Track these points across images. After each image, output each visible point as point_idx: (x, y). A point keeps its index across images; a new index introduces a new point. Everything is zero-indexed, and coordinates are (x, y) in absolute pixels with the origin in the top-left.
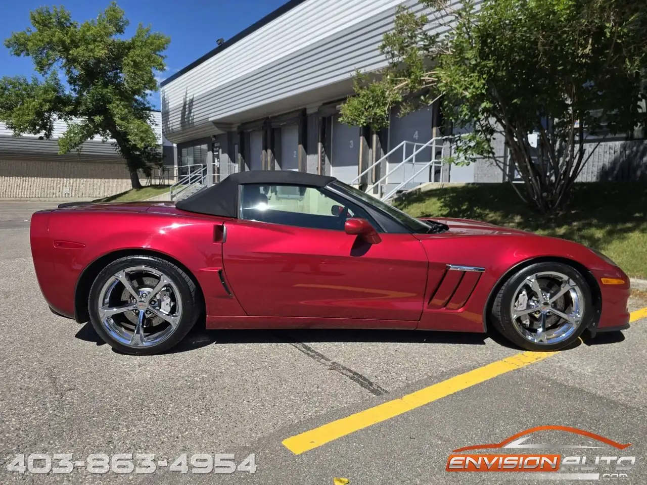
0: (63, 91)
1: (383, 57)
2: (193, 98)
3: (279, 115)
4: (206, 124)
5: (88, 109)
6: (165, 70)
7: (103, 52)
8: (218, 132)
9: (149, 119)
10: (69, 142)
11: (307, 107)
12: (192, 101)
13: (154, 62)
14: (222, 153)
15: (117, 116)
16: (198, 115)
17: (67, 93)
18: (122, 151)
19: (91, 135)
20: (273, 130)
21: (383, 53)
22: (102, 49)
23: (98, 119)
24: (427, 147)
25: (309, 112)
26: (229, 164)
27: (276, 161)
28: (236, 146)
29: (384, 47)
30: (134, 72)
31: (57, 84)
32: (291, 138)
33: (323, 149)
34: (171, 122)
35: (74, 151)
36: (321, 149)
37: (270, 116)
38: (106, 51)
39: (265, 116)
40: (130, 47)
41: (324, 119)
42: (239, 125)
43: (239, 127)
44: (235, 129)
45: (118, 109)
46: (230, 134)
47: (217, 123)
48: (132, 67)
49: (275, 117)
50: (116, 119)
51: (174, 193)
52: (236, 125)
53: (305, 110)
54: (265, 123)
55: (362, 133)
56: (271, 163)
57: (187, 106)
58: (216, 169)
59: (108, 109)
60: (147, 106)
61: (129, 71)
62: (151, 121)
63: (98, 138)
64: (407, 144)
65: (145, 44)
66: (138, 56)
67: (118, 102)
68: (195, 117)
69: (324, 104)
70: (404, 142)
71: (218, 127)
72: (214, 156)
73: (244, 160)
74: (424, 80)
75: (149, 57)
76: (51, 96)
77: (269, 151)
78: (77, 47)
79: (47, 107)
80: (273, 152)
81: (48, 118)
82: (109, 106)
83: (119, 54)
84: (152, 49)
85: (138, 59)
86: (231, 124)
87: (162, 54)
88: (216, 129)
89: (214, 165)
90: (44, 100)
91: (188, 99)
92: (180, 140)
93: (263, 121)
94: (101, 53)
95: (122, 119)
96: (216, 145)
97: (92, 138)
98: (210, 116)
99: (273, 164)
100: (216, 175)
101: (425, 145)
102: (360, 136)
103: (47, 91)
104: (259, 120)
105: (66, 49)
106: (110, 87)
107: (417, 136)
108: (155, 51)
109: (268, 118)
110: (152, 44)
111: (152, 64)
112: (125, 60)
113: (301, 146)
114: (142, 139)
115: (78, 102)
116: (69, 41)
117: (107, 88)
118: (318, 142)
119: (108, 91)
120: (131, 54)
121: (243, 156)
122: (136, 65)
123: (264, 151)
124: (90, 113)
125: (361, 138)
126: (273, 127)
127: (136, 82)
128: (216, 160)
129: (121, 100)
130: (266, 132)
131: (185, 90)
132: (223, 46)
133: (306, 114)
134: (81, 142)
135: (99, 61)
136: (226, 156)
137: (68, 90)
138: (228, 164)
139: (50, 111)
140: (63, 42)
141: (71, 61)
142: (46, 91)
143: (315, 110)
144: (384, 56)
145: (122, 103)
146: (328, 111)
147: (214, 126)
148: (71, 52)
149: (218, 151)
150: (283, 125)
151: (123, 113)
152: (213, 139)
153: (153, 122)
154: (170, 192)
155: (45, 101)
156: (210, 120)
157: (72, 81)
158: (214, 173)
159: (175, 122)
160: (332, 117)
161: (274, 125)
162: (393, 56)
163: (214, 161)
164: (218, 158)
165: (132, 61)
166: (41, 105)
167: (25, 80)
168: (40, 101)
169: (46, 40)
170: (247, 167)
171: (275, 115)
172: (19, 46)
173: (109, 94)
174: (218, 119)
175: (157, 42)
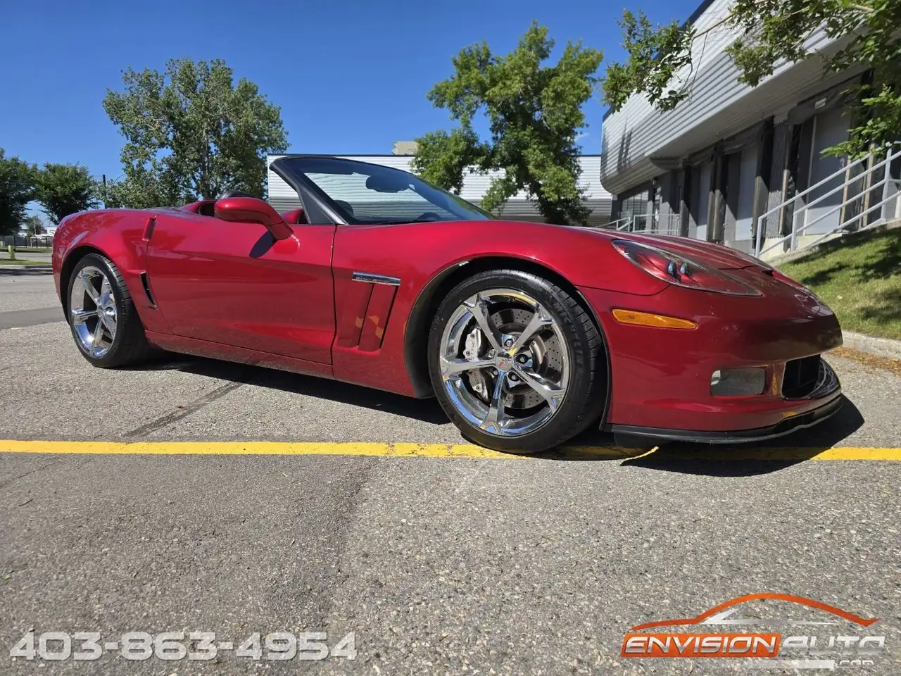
0: (477, 141)
2: (632, 129)
3: (737, 135)
4: (643, 161)
5: (503, 158)
7: (519, 86)
8: (658, 171)
11: (775, 113)
12: (630, 133)
14: (663, 202)
15: (532, 163)
16: (634, 153)
17: (484, 142)
18: (541, 208)
20: (727, 159)
23: (512, 168)
25: (777, 121)
26: (671, 215)
27: (727, 206)
30: (554, 106)
31: (471, 132)
32: (749, 168)
33: (791, 178)
36: (788, 179)
37: (725, 139)
38: (522, 84)
39: (717, 140)
40: (552, 74)
41: (795, 127)
42: (686, 157)
43: (685, 161)
44: (680, 166)
45: (533, 154)
46: (675, 173)
47: (656, 159)
48: (552, 99)
49: (732, 138)
52: (681, 160)
53: (773, 117)
54: (715, 149)
56: (720, 207)
57: (626, 141)
59: (524, 156)
60: (573, 147)
61: (549, 106)
65: (570, 66)
66: (560, 83)
67: (535, 146)
69: (801, 103)
71: (658, 165)
72: (654, 205)
73: (687, 210)
75: (572, 82)
76: (461, 146)
77: (718, 192)
78: (495, 85)
79: (455, 161)
80: (724, 192)
82: (524, 152)
83: (539, 82)
84: (577, 72)
85: (560, 88)
86: (676, 158)
88: (655, 167)
89: (653, 217)
90: (454, 152)
91: (627, 131)
93: (713, 149)
94: (517, 87)
95: (537, 166)
96: (656, 191)
97: (515, 195)
98: (646, 149)
99: (723, 208)
103: (459, 142)
104: (709, 147)
105: (483, 89)
106: (528, 130)
108: (582, 73)
109: (721, 142)
110: (578, 65)
112: (547, 92)
114: (557, 191)
115: (493, 153)
116: (488, 81)
117: (524, 130)
118: (784, 169)
119: (525, 134)
120: (552, 83)
121: (686, 203)
122: (557, 96)
123: (711, 193)
124: (506, 164)
126: (726, 153)
128: (656, 212)
129: (540, 143)
130: (716, 162)
131: (625, 119)
133: (773, 125)
135: (517, 98)
136: (667, 205)
138: (668, 215)
139: (461, 164)
140: (481, 83)
142: (457, 143)
143: (785, 117)
145: (540, 147)
146: (801, 118)
147: (651, 164)
148: (487, 93)
149: (659, 200)
150: (740, 149)
151: (539, 159)
152: (655, 182)
155: (456, 153)
156: (646, 155)
157: (495, 128)
159: (613, 165)
160: (814, 120)
161: (728, 150)
163: (654, 212)
164: (658, 209)
165: (552, 92)
166: (451, 159)
167: (445, 133)
168: (451, 153)
169: (463, 84)
170: (691, 218)
171: (732, 134)
172: (439, 97)
173: (526, 137)
174: (655, 153)
175: (584, 61)
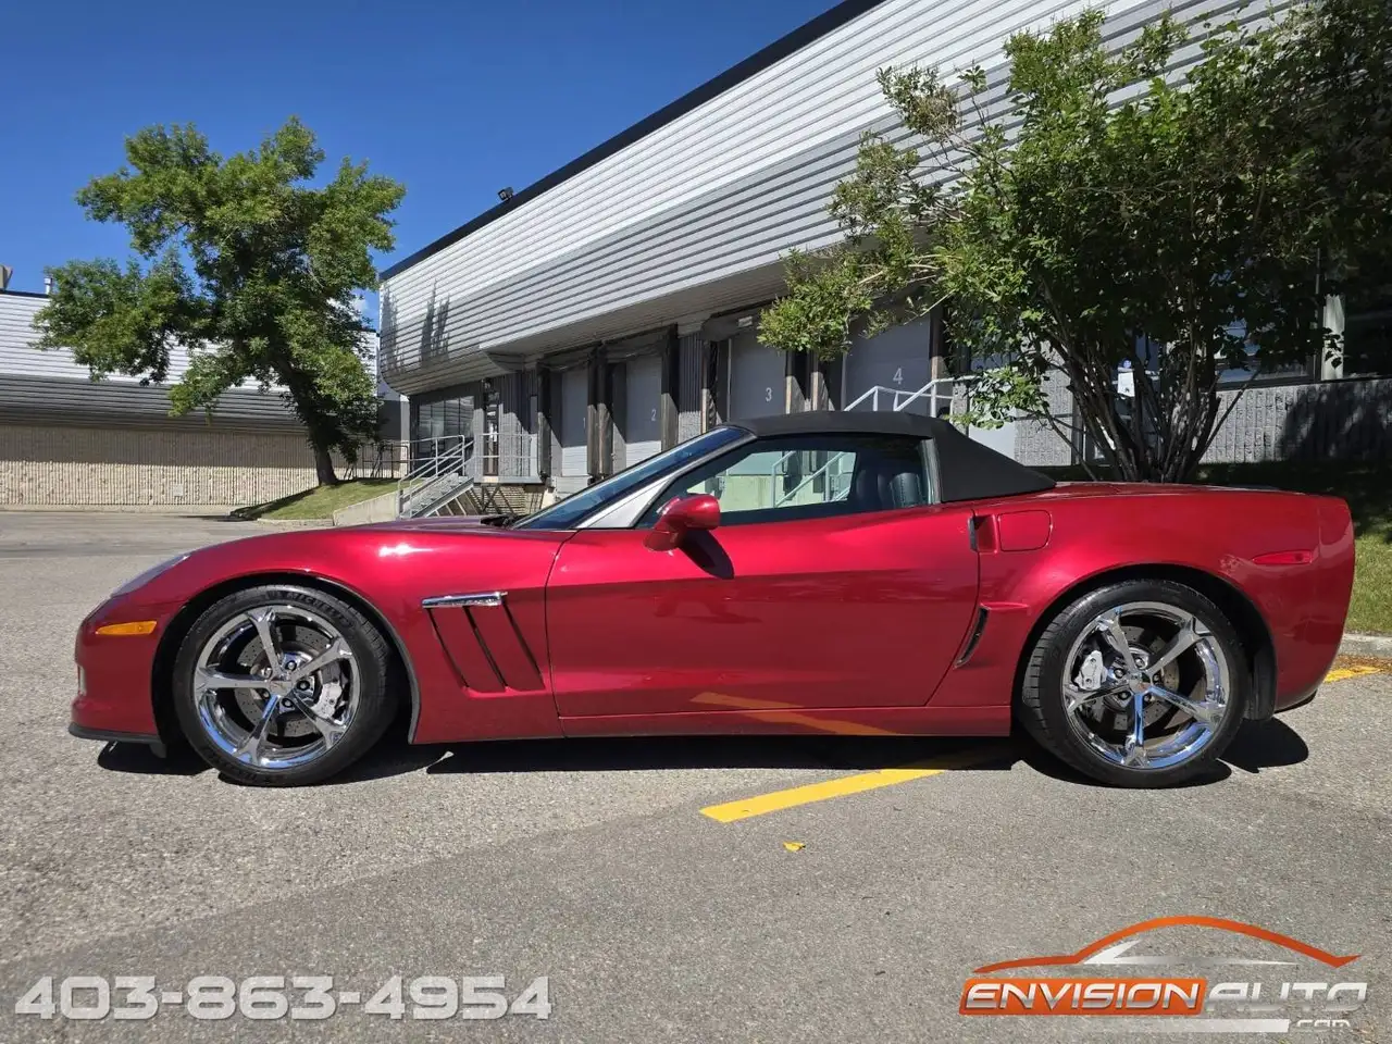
0: (188, 290)
1: (834, 225)
2: (448, 303)
3: (622, 338)
4: (473, 355)
5: (237, 324)
6: (393, 248)
7: (271, 213)
8: (498, 370)
9: (357, 346)
10: (193, 391)
11: (680, 321)
12: (445, 310)
13: (372, 233)
14: (505, 412)
15: (295, 338)
16: (458, 337)
17: (197, 292)
19: (236, 377)
20: (610, 368)
21: (835, 217)
22: (270, 208)
23: (256, 343)
24: (919, 398)
25: (682, 331)
26: (519, 434)
27: (615, 427)
28: (534, 399)
29: (836, 206)
30: (332, 253)
31: (178, 276)
32: (647, 382)
33: (712, 402)
34: (400, 351)
35: (200, 410)
36: (709, 403)
37: (604, 340)
38: (278, 212)
39: (594, 340)
40: (324, 204)
41: (713, 344)
42: (541, 356)
43: (539, 363)
44: (531, 366)
45: (296, 324)
46: (521, 375)
47: (496, 354)
48: (328, 244)
49: (610, 343)
50: (293, 344)
51: (407, 492)
52: (534, 358)
53: (675, 327)
54: (593, 353)
55: (790, 371)
56: (606, 432)
57: (435, 322)
58: (491, 446)
59: (279, 326)
60: (355, 319)
61: (321, 252)
62: (360, 351)
63: (251, 383)
64: (880, 392)
65: (354, 198)
66: (341, 221)
67: (298, 312)
68: (450, 341)
69: (714, 316)
70: (875, 388)
71: (498, 362)
72: (487, 418)
73: (549, 428)
74: (913, 269)
75: (362, 225)
76: (167, 299)
77: (602, 406)
78: (219, 203)
79: (159, 320)
80: (609, 408)
81: (159, 343)
82: (280, 319)
83: (303, 216)
84: (367, 209)
85: (341, 228)
86: (524, 355)
87: (386, 217)
88: (494, 365)
89: (487, 438)
90: (154, 307)
91: (437, 306)
92: (419, 386)
93: (591, 349)
94: (267, 215)
95: (306, 344)
96: (491, 397)
97: (238, 385)
98: (481, 339)
99: (609, 434)
100: (491, 456)
101: (915, 395)
102: (786, 375)
103: (161, 289)
104: (579, 348)
105: (198, 209)
106: (281, 282)
107: (901, 379)
108: (375, 211)
109: (600, 344)
110: (368, 198)
111: (369, 238)
112: (316, 229)
113: (666, 398)
114: (344, 385)
115: (218, 312)
116: (204, 193)
117: (277, 284)
118: (702, 388)
119: (279, 290)
120: (326, 217)
121: (547, 417)
122: (336, 238)
123: (591, 407)
124: (239, 334)
125: (789, 379)
126: (610, 361)
127: (335, 272)
128: (491, 428)
129: (304, 308)
130: (596, 371)
131: (432, 288)
132: (510, 203)
133: (677, 335)
134: (216, 391)
135: (261, 230)
136: (513, 416)
137: (199, 289)
138: (516, 434)
139: (163, 328)
140: (192, 195)
141: (207, 233)
142: (157, 289)
143: (697, 328)
144: (837, 222)
145: (307, 313)
146: (722, 330)
147: (489, 360)
148: (208, 214)
149: (497, 410)
150: (633, 358)
151: (308, 332)
152: (487, 385)
153: (365, 352)
154: (397, 492)
155: (156, 308)
156: (481, 346)
157: (204, 269)
158: (486, 453)
159: (409, 351)
160: (730, 341)
161: (612, 357)
162: (854, 223)
163: (486, 430)
164: (496, 423)
165: (328, 231)
166: (148, 317)
167: (115, 267)
168: (146, 308)
169: (158, 190)
170: (554, 441)
171: (615, 337)
172: (105, 203)
173: (280, 296)
174: (499, 346)
175: (379, 194)
